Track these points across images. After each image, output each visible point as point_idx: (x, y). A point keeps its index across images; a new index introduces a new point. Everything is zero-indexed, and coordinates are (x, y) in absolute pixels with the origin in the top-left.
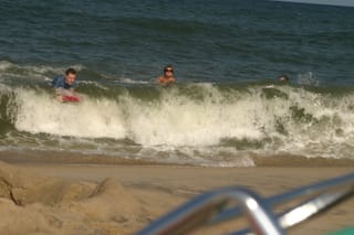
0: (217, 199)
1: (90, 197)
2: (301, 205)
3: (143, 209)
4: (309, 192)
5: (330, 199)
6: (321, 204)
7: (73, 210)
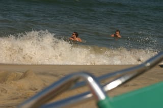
0: (74, 77)
1: (20, 79)
2: (114, 80)
3: (44, 84)
4: (118, 74)
5: (127, 78)
6: (123, 80)
7: (12, 85)
